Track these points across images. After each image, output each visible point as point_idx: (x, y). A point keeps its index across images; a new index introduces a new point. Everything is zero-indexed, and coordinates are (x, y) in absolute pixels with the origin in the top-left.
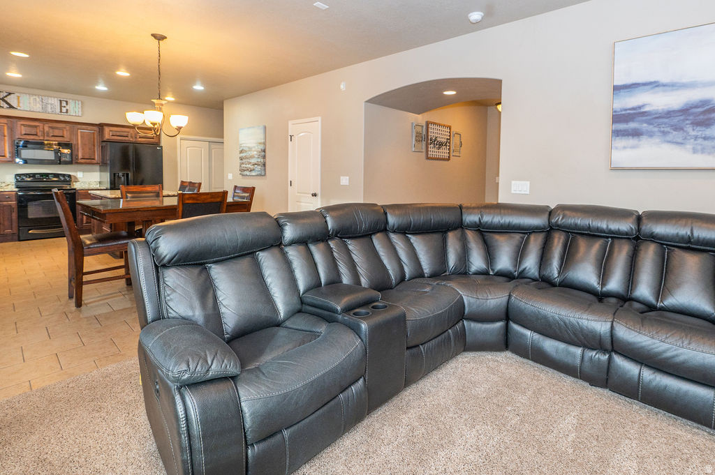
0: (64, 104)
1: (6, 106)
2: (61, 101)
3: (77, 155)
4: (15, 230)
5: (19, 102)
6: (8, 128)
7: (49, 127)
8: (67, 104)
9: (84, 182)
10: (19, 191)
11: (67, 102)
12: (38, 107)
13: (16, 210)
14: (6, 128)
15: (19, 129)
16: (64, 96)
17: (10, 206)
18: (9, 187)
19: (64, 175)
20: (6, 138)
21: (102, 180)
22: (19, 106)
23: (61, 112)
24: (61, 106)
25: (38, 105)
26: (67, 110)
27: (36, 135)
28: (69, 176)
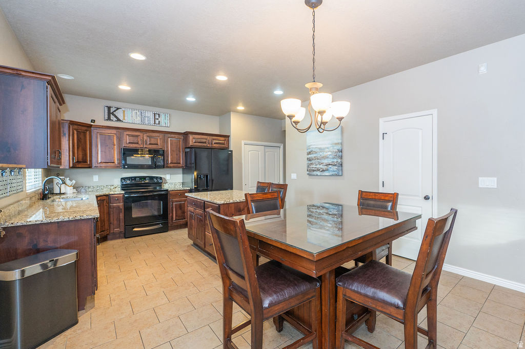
0: (157, 117)
1: (115, 119)
2: (155, 114)
3: (168, 160)
4: (122, 230)
5: (124, 116)
6: (117, 137)
7: (147, 136)
8: (159, 117)
9: (171, 184)
10: (125, 193)
11: (159, 115)
12: (138, 120)
13: (123, 211)
14: (115, 137)
15: (125, 138)
16: (157, 110)
17: (119, 207)
18: (117, 189)
19: (157, 178)
20: (115, 147)
21: (184, 181)
22: (124, 119)
23: (155, 123)
24: (155, 119)
25: (138, 118)
26: (159, 121)
27: (138, 143)
28: (161, 178)
